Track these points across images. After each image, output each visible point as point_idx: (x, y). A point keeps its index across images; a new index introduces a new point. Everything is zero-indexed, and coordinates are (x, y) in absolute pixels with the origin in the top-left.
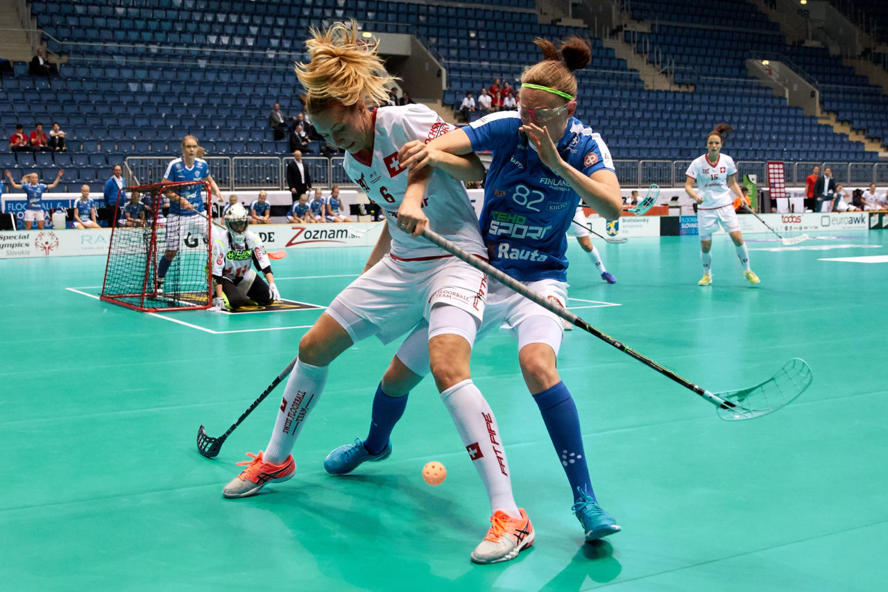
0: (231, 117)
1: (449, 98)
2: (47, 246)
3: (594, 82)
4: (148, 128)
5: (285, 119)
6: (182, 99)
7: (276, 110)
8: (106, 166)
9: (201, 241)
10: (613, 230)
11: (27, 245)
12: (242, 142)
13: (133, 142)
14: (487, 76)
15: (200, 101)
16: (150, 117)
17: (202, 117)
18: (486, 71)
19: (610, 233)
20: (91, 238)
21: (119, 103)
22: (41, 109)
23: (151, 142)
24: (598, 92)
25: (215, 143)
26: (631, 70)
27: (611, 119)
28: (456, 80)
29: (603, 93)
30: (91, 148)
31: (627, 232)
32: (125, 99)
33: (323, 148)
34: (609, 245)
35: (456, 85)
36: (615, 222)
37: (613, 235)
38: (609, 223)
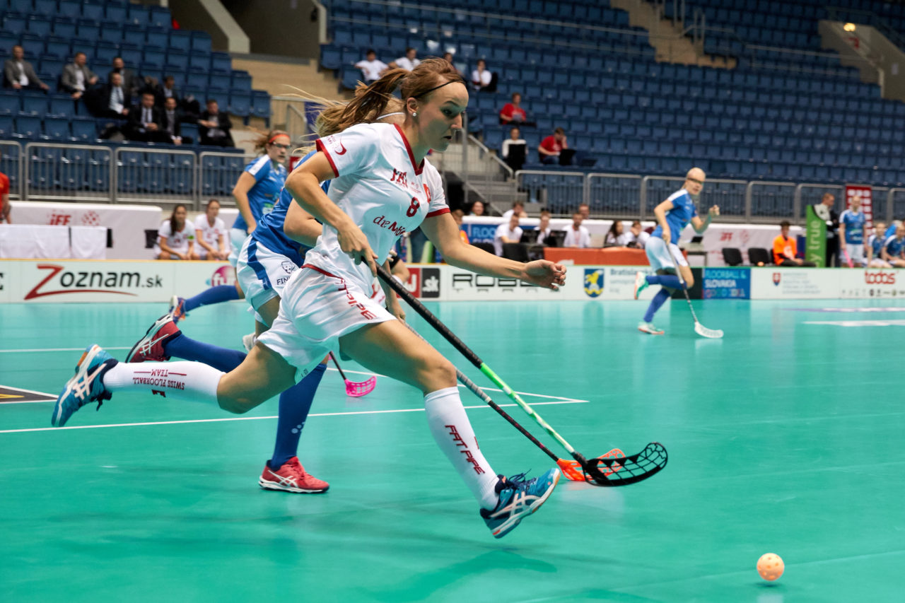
1: (331, 58)
3: (575, 45)
10: (594, 287)
14: (396, 25)
18: (395, 16)
19: (591, 291)
24: (581, 62)
26: (636, 29)
27: (599, 106)
28: (343, 28)
29: (588, 63)
31: (617, 291)
34: (587, 311)
35: (343, 38)
36: (599, 273)
37: (594, 295)
38: (588, 276)
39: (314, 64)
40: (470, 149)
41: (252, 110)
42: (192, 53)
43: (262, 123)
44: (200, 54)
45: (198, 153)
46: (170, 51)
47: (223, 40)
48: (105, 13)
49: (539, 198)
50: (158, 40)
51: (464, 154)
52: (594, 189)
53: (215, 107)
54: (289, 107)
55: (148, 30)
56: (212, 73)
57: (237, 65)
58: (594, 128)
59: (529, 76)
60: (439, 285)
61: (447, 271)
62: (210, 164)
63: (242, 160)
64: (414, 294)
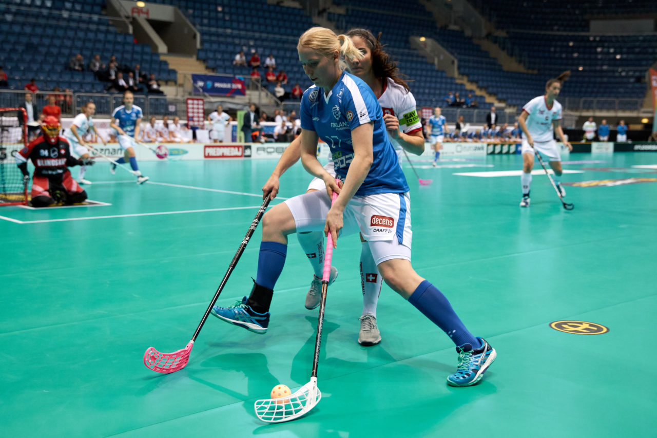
1: (202, 55)
14: (230, 40)
18: (229, 36)
28: (206, 41)
35: (207, 46)
39: (195, 57)
40: (263, 94)
41: (169, 78)
42: (143, 53)
43: (173, 83)
44: (147, 54)
45: (147, 96)
46: (134, 52)
47: (155, 47)
48: (106, 37)
50: (128, 48)
51: (260, 96)
53: (153, 77)
54: (185, 76)
55: (125, 43)
56: (152, 62)
57: (162, 58)
59: (286, 61)
61: (254, 146)
62: (153, 101)
63: (165, 100)
64: (241, 156)
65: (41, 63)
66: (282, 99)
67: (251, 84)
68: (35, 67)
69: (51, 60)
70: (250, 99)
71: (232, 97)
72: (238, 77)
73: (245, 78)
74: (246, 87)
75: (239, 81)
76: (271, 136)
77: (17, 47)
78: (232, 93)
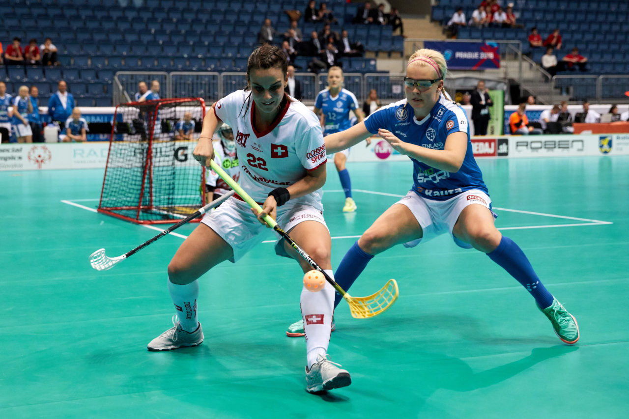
0: (220, 33)
1: (439, 14)
2: (40, 159)
4: (138, 43)
5: (274, 35)
6: (171, 15)
7: (267, 26)
8: (97, 80)
9: (190, 156)
10: (606, 147)
11: (20, 158)
12: (231, 58)
13: (124, 57)
15: (190, 17)
16: (140, 33)
17: (191, 33)
19: (603, 150)
20: (83, 152)
21: (109, 18)
22: (31, 23)
23: (141, 58)
24: (594, 6)
25: (204, 59)
27: (606, 33)
29: (599, 6)
30: (81, 63)
31: (621, 149)
32: (115, 14)
33: (311, 64)
34: (601, 163)
35: (445, 1)
36: (608, 139)
37: (606, 152)
38: (602, 140)
39: (428, 18)
40: (526, 65)
41: (393, 47)
43: (399, 55)
46: (346, 15)
49: (568, 92)
51: (520, 67)
52: (603, 85)
54: (414, 45)
55: (334, 4)
58: (603, 47)
59: (560, 17)
60: (508, 149)
61: (513, 139)
62: (370, 80)
63: (388, 77)
64: (493, 155)
65: (230, 35)
66: (552, 70)
67: (507, 50)
68: (222, 41)
69: (242, 31)
70: (506, 73)
71: (481, 71)
72: (488, 42)
73: (498, 44)
74: (500, 56)
75: (490, 49)
76: (537, 125)
77: (201, 16)
78: (481, 65)
